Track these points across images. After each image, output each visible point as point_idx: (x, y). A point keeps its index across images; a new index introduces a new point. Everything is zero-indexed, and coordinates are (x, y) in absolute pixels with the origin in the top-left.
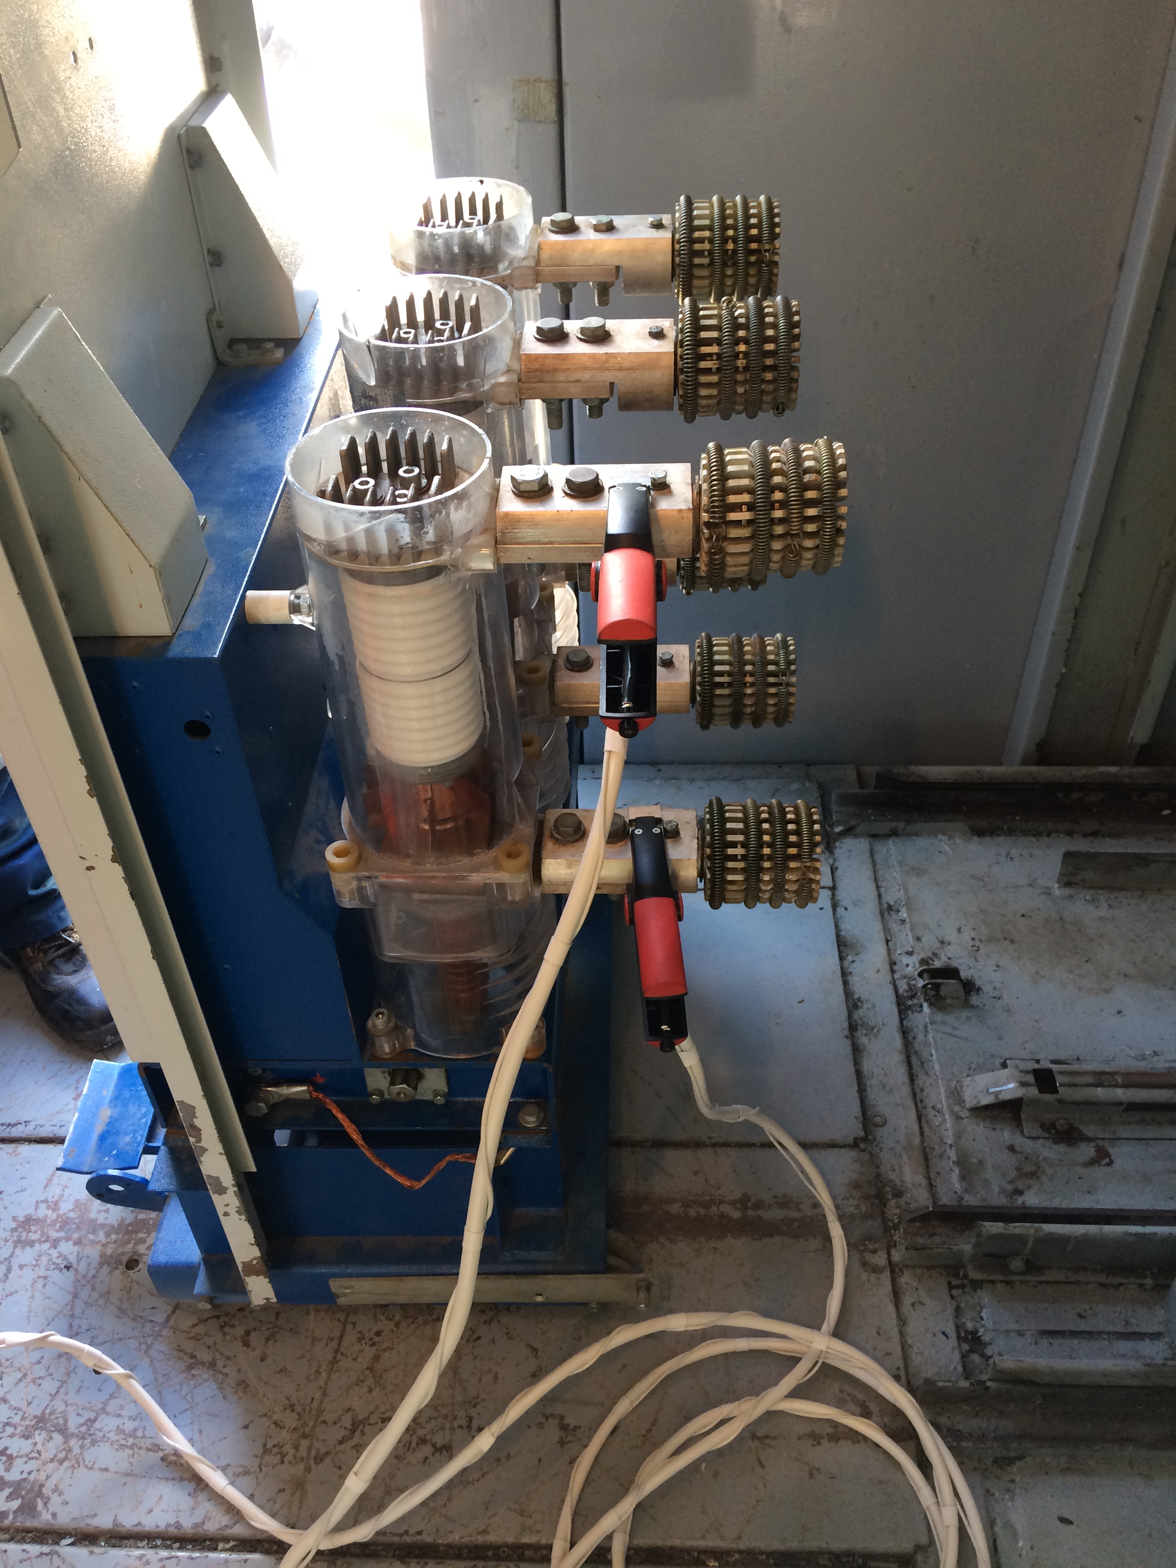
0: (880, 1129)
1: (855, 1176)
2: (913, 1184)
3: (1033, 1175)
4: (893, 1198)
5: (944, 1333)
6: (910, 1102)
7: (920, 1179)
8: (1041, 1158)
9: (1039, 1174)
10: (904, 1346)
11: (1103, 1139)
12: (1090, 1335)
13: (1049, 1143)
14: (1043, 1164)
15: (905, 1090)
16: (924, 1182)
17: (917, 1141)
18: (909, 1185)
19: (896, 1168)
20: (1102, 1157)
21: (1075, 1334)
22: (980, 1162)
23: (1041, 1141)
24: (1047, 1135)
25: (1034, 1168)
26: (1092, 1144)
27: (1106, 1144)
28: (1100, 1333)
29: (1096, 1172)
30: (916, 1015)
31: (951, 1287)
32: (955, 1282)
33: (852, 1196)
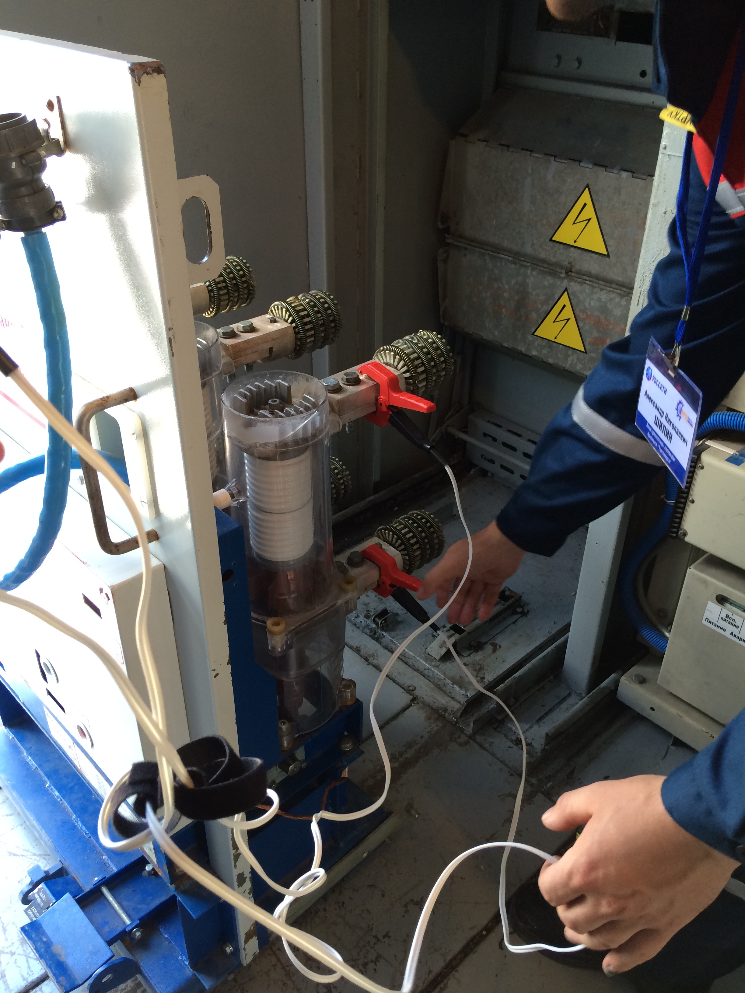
0: (415, 691)
1: (425, 715)
2: (447, 702)
3: (481, 669)
4: (445, 713)
5: (509, 747)
6: (416, 673)
7: (447, 699)
8: (478, 661)
9: (482, 667)
10: (503, 762)
11: (490, 640)
12: (551, 710)
13: (474, 654)
14: (481, 662)
15: (410, 670)
16: (450, 699)
17: (432, 686)
18: (446, 704)
19: (435, 701)
20: (495, 647)
21: (547, 714)
22: (460, 677)
23: (471, 655)
24: (472, 651)
25: (479, 666)
26: (488, 644)
27: (492, 641)
28: (553, 707)
29: (498, 653)
30: (383, 639)
31: (495, 729)
32: (495, 726)
33: (431, 723)
